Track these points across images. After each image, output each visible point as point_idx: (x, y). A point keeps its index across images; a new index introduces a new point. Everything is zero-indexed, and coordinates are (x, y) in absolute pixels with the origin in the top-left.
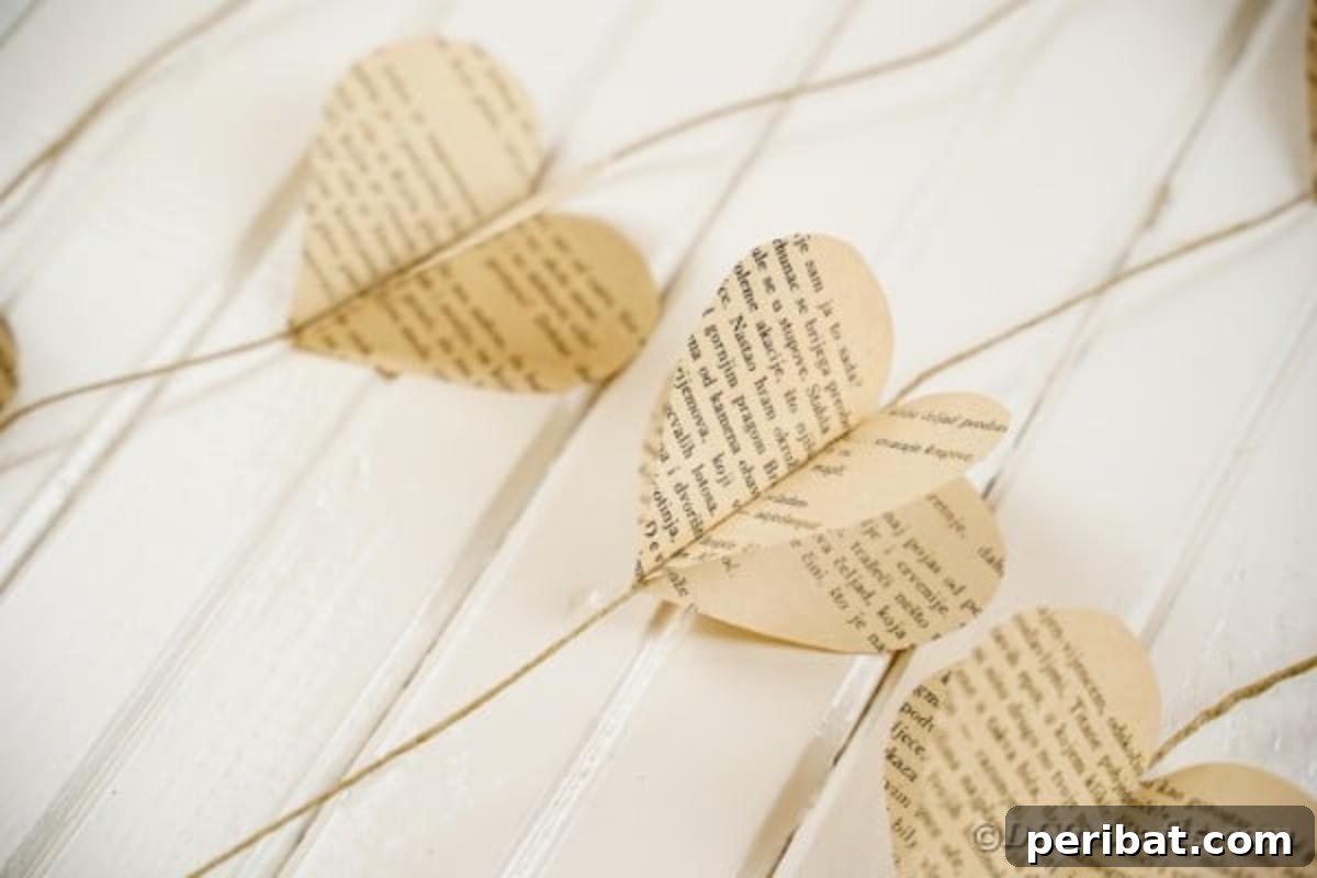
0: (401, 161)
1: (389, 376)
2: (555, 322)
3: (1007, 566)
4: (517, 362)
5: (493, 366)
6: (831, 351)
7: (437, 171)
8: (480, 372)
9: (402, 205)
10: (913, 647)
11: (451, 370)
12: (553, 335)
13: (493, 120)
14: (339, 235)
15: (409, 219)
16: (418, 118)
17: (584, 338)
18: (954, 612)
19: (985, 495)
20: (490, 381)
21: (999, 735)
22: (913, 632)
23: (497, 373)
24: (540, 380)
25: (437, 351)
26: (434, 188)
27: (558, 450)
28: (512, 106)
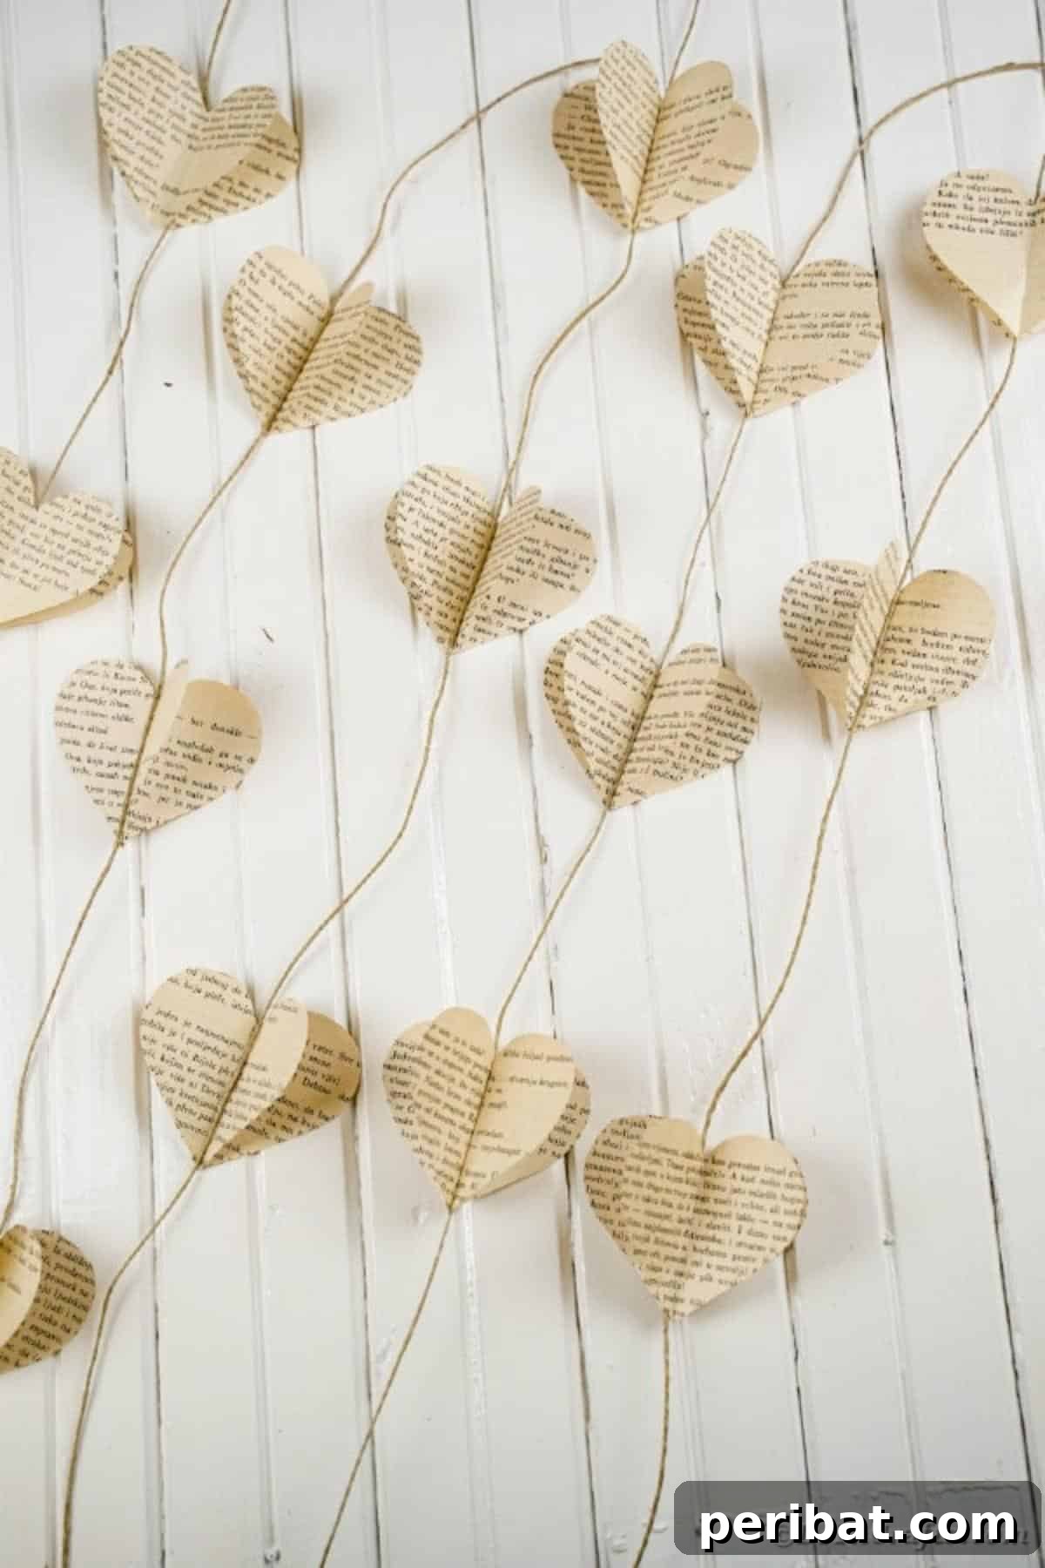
0: (194, 1050)
1: (256, 1153)
2: (313, 1079)
3: (589, 1082)
4: (310, 1111)
5: (300, 1119)
6: (467, 1052)
7: (212, 1042)
8: (296, 1127)
9: (206, 1069)
10: (572, 1147)
11: (283, 1134)
12: (315, 1085)
13: (219, 997)
14: (190, 1105)
15: (214, 1073)
16: (187, 1024)
17: (330, 1079)
18: (580, 1118)
19: (555, 1037)
20: (304, 1128)
21: (648, 1200)
22: (569, 1140)
23: (304, 1122)
24: (327, 1113)
25: (269, 1128)
26: (215, 1051)
27: (356, 1139)
28: (224, 987)
